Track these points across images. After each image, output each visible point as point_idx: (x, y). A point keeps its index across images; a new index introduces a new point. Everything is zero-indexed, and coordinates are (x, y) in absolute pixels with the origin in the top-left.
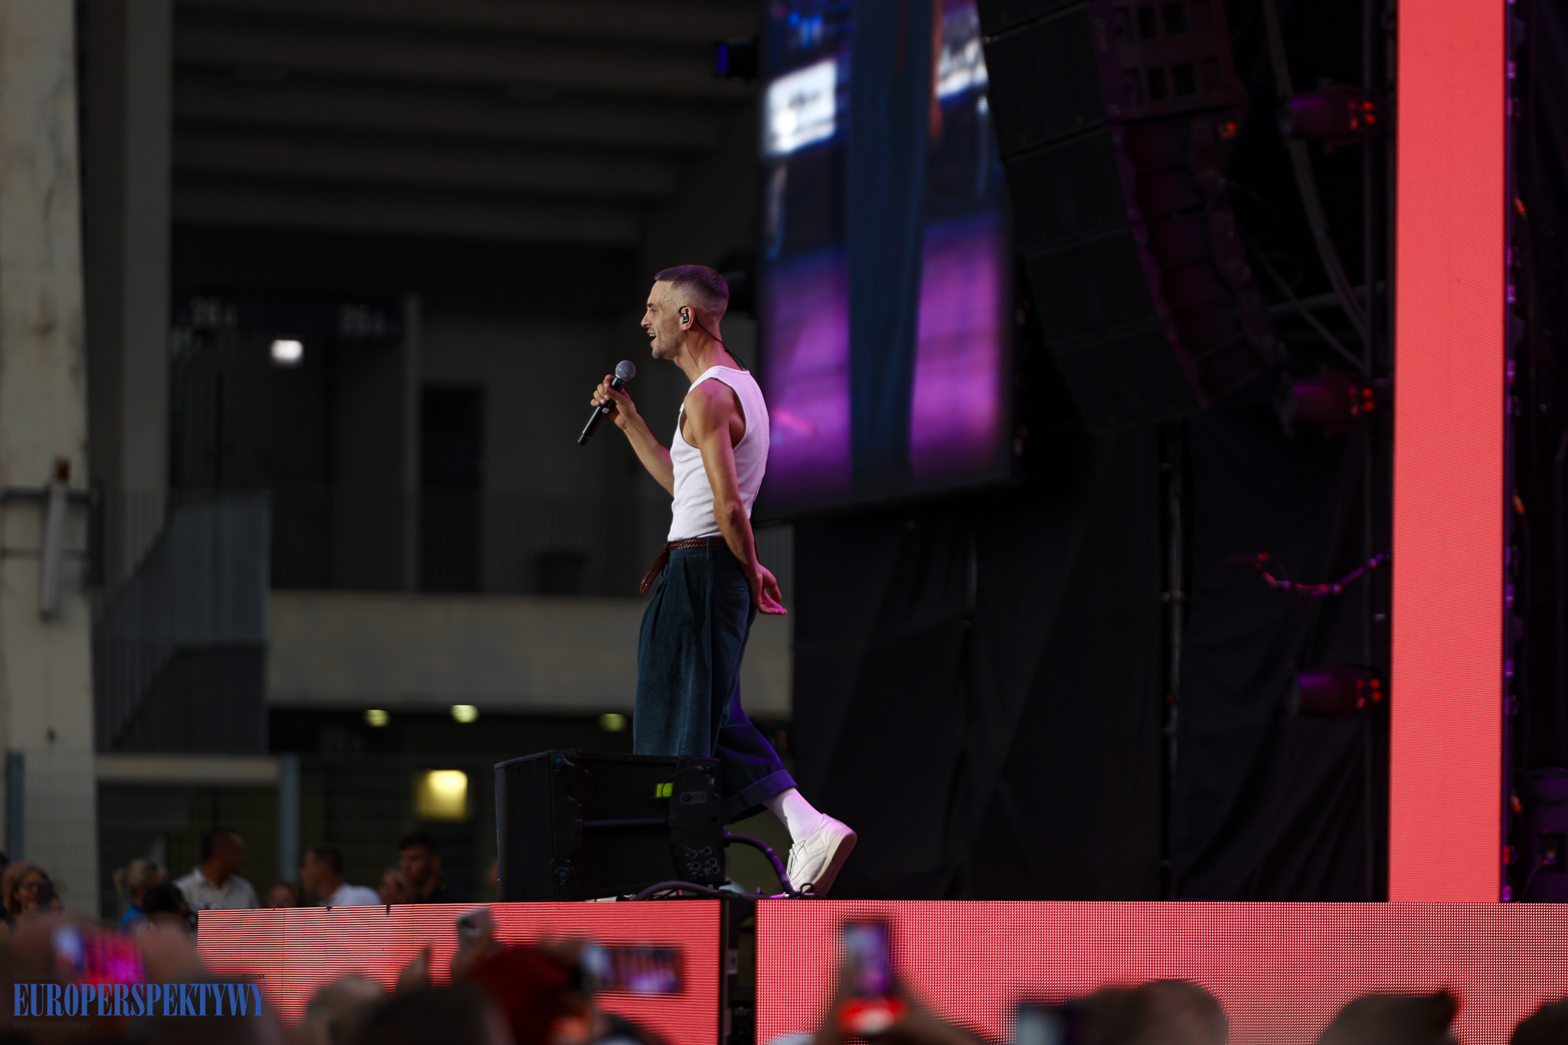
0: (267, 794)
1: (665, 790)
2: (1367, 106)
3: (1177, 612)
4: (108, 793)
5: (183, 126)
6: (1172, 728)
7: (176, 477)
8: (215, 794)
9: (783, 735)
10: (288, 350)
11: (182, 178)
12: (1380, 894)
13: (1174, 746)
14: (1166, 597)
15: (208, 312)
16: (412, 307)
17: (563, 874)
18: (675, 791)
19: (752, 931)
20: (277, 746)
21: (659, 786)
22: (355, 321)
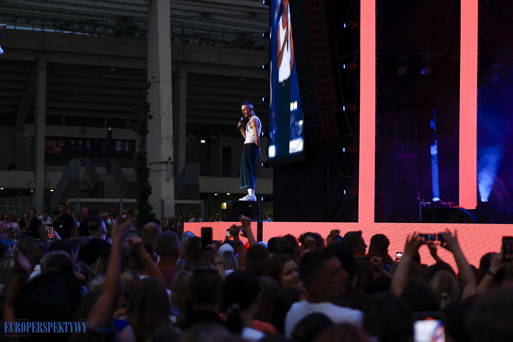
0: (200, 205)
1: (250, 206)
2: (356, 107)
3: (328, 180)
4: (176, 205)
5: (188, 109)
6: (327, 197)
7: (187, 160)
8: (192, 205)
9: (272, 197)
10: (203, 141)
11: (188, 116)
12: (357, 221)
13: (328, 199)
14: (327, 178)
15: (192, 136)
16: (221, 135)
17: (235, 218)
18: (252, 206)
19: (262, 227)
20: (201, 199)
21: (250, 205)
22: (213, 137)
